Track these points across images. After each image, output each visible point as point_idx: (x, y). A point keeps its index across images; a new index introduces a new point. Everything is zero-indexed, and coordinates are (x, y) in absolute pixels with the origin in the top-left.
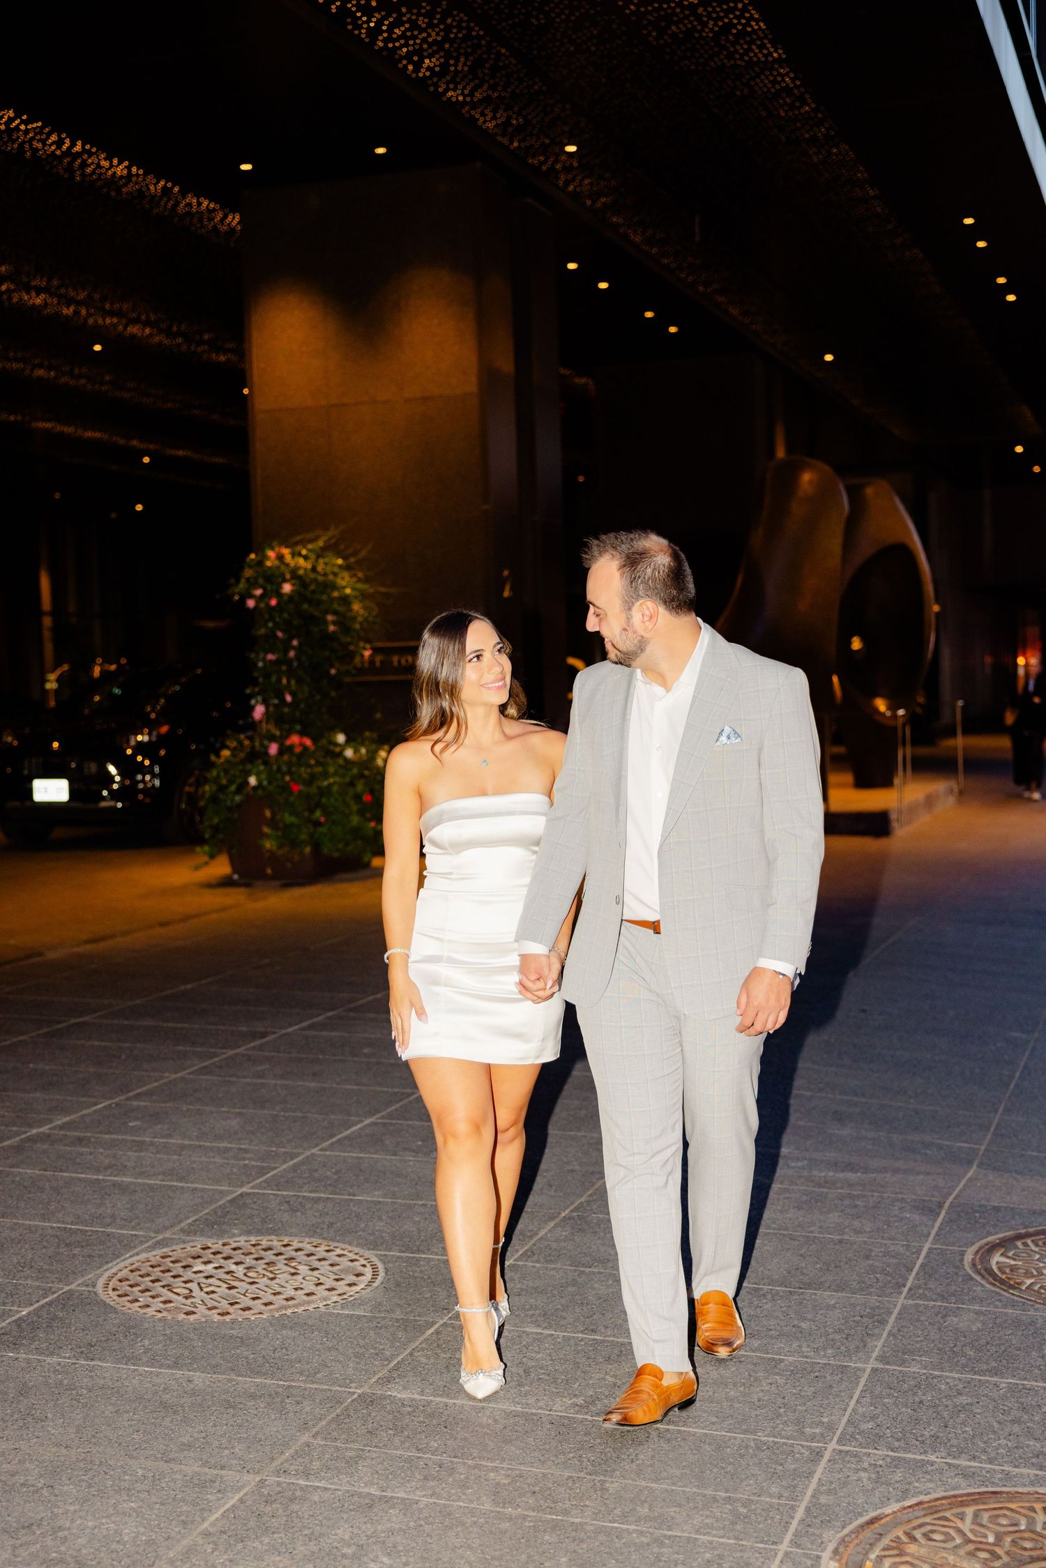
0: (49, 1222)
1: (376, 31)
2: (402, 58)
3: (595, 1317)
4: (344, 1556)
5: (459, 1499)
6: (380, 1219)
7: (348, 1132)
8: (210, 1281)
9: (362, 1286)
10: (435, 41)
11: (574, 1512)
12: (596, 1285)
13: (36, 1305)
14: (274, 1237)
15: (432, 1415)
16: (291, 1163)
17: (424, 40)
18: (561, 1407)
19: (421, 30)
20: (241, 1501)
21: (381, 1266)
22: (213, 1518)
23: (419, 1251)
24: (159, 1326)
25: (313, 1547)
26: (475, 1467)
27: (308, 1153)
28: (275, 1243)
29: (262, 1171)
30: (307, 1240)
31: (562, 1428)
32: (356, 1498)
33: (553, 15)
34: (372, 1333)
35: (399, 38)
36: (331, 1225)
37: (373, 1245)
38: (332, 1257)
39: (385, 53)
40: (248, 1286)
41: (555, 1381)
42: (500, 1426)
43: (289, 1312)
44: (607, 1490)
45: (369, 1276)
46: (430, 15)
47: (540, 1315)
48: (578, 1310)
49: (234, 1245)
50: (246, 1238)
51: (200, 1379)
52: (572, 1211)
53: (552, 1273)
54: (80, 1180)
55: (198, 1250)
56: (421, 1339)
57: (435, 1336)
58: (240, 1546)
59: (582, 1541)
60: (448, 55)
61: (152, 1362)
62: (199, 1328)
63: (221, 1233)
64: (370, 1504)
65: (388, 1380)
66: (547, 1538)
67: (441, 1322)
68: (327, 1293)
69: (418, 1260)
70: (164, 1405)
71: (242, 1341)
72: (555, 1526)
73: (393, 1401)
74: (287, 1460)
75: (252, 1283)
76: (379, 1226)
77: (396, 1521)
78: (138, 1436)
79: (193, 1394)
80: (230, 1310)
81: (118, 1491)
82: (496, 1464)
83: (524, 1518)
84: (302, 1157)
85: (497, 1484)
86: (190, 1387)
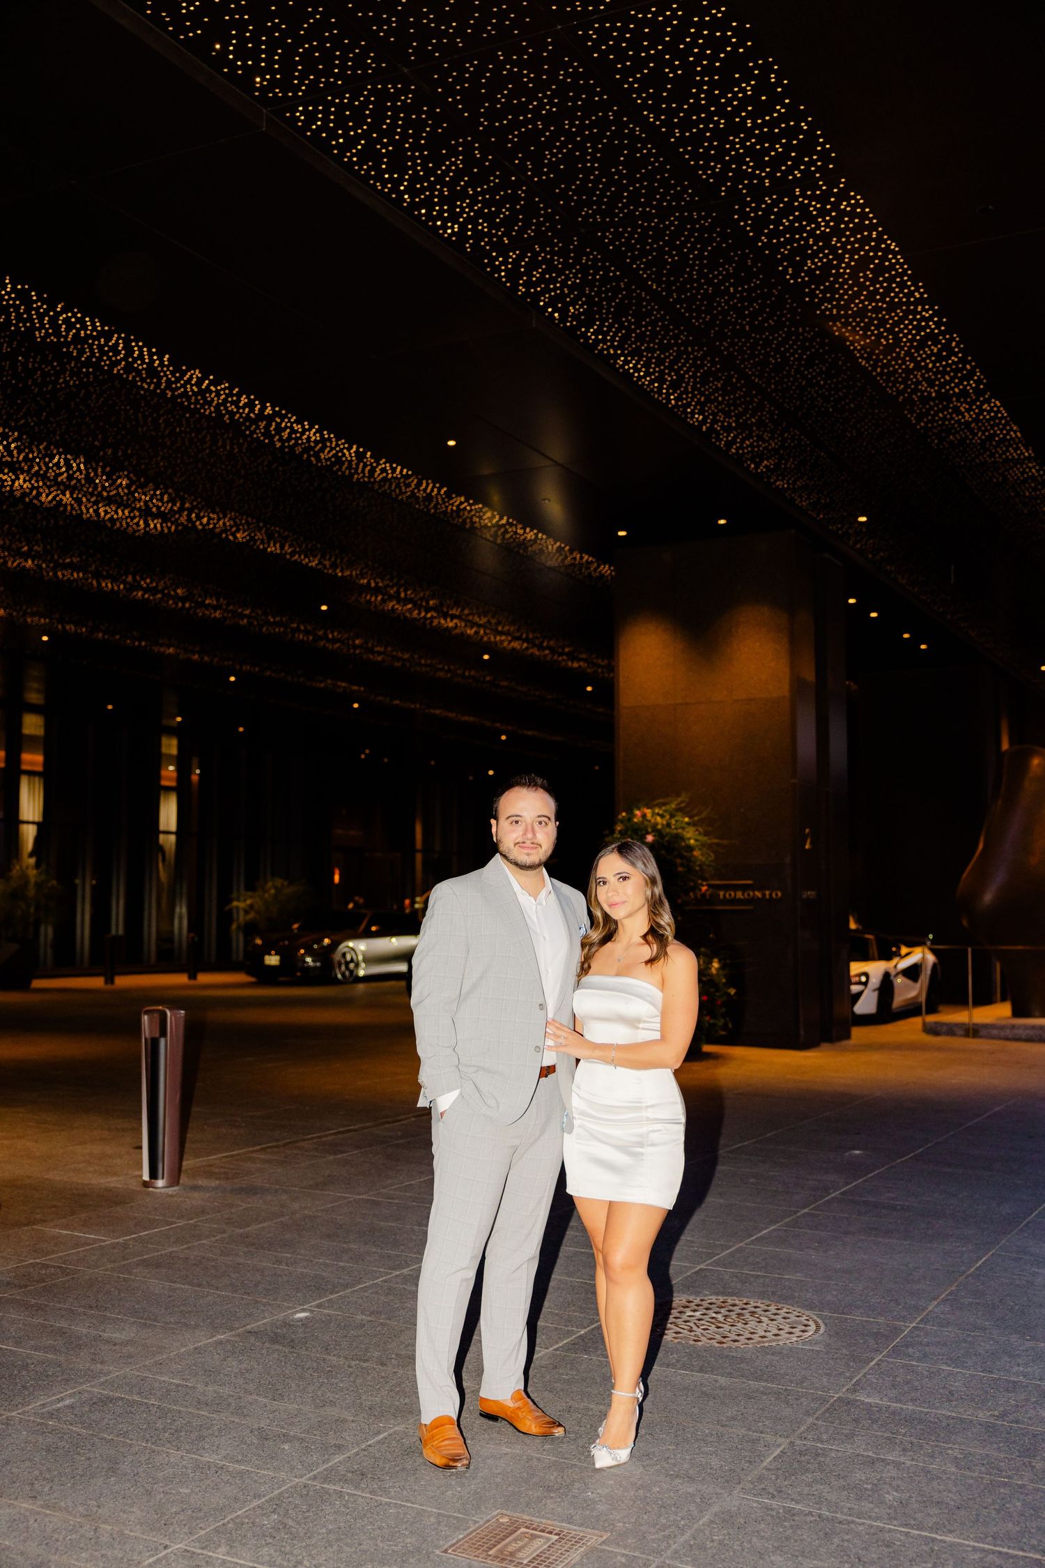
0: (573, 1278)
1: (729, 444)
2: (747, 459)
3: (989, 1363)
4: (866, 1489)
5: (932, 1464)
6: (807, 1291)
7: (761, 1234)
8: (702, 1322)
9: (810, 1334)
10: (773, 448)
11: (1015, 1478)
12: (982, 1344)
13: (588, 1329)
14: (735, 1298)
15: (894, 1413)
16: (728, 1251)
17: (765, 448)
18: (982, 1416)
19: (764, 442)
20: (783, 1452)
21: (820, 1321)
22: (769, 1460)
23: (843, 1313)
24: (680, 1347)
25: (842, 1483)
26: (936, 1446)
27: (737, 1246)
28: (737, 1302)
29: (710, 1256)
30: (760, 1301)
31: (990, 1428)
32: (860, 1457)
33: (863, 430)
34: (831, 1362)
35: (748, 446)
36: (773, 1293)
37: (810, 1307)
38: (782, 1312)
39: (735, 457)
40: (730, 1328)
41: (973, 1400)
42: (944, 1424)
43: (774, 1344)
44: (1034, 1467)
45: (813, 1327)
47: (947, 1359)
48: (974, 1358)
49: (709, 1301)
50: (716, 1297)
51: (722, 1380)
52: (947, 1295)
53: (947, 1334)
54: (583, 1253)
55: (684, 1302)
56: (868, 1368)
57: (876, 1367)
58: (793, 1478)
59: (1027, 1495)
60: (781, 458)
61: (684, 1367)
62: (706, 1349)
63: (697, 1294)
64: (873, 1462)
65: (854, 1390)
66: (1002, 1491)
67: (877, 1359)
68: (788, 1335)
69: (846, 1319)
70: (705, 1394)
71: (742, 1360)
72: (1005, 1484)
73: (863, 1403)
74: (804, 1432)
75: (733, 1326)
76: (809, 1295)
77: (894, 1473)
78: (696, 1410)
79: (721, 1388)
80: (724, 1340)
81: (697, 1440)
82: (950, 1445)
83: (982, 1478)
84: (735, 1248)
85: (956, 1458)
86: (718, 1385)
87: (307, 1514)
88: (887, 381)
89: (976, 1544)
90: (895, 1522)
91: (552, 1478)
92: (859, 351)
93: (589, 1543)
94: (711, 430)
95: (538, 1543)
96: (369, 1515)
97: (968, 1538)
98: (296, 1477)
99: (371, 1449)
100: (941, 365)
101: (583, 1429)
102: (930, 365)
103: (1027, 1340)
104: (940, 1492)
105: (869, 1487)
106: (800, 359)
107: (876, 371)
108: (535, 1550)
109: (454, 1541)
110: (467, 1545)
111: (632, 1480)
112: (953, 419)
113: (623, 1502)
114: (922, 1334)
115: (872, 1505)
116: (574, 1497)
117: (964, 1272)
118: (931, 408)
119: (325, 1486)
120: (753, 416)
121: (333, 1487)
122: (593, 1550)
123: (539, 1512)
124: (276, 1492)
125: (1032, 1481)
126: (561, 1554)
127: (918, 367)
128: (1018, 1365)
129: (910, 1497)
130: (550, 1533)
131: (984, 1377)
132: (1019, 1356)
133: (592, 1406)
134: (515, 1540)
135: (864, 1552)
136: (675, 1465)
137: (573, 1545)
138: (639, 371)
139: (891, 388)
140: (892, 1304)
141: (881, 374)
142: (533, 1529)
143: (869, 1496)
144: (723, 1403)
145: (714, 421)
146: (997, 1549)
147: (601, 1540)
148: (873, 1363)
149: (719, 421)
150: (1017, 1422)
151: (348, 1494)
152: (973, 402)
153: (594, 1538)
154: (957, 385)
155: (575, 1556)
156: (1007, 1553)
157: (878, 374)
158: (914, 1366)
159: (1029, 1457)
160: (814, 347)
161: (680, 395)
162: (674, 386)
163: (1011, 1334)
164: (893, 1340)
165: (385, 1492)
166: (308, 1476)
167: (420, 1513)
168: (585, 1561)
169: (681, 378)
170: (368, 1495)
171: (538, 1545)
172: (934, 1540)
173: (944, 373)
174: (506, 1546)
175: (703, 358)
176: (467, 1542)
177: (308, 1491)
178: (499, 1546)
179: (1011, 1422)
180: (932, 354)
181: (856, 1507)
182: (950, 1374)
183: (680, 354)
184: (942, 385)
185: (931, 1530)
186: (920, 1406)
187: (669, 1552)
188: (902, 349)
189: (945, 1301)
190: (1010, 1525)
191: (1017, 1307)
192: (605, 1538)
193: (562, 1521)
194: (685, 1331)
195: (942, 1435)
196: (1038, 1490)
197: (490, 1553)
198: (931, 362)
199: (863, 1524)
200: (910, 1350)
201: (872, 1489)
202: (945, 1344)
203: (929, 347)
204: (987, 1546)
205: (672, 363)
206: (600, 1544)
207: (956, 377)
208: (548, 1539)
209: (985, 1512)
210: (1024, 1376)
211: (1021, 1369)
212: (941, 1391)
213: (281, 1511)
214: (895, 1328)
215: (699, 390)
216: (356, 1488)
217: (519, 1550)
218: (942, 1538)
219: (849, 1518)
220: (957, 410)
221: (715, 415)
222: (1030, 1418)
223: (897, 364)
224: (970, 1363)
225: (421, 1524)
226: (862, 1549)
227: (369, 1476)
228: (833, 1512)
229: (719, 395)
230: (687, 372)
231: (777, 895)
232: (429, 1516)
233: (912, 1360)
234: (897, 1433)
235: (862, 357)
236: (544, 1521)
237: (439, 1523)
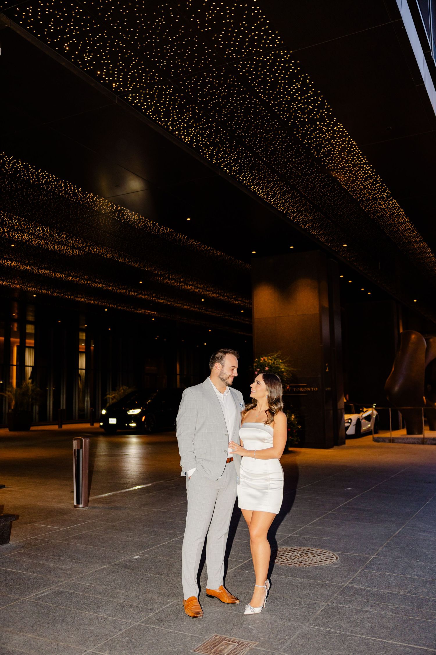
0: (242, 540)
1: (294, 218)
2: (301, 224)
3: (403, 571)
4: (358, 622)
7: (313, 522)
8: (292, 557)
9: (334, 561)
10: (311, 219)
11: (416, 617)
12: (400, 563)
13: (248, 560)
14: (304, 547)
15: (367, 592)
16: (301, 529)
17: (307, 219)
18: (402, 592)
19: (307, 217)
20: (324, 608)
21: (337, 556)
22: (319, 612)
23: (346, 552)
24: (283, 567)
25: (348, 620)
26: (384, 605)
28: (305, 549)
29: (294, 531)
30: (314, 548)
31: (405, 597)
32: (355, 610)
33: (344, 212)
34: (342, 572)
35: (301, 219)
36: (319, 545)
37: (334, 550)
38: (323, 552)
39: (296, 223)
40: (303, 559)
41: (398, 586)
42: (387, 596)
43: (320, 565)
45: (335, 558)
46: (310, 213)
47: (387, 570)
48: (398, 569)
49: (294, 549)
50: (297, 547)
51: (300, 580)
52: (386, 544)
53: (387, 560)
54: (245, 530)
55: (284, 549)
56: (356, 574)
57: (360, 573)
58: (329, 618)
59: (420, 623)
60: (314, 223)
61: (285, 575)
62: (294, 568)
63: (290, 546)
64: (359, 612)
65: (351, 583)
66: (410, 622)
67: (360, 570)
68: (325, 562)
69: (348, 555)
70: (293, 585)
71: (308, 572)
72: (412, 619)
73: (355, 588)
74: (332, 600)
75: (303, 558)
76: (333, 545)
77: (368, 615)
78: (290, 592)
79: (300, 583)
80: (301, 564)
81: (291, 604)
82: (390, 604)
83: (403, 617)
84: (303, 527)
85: (392, 609)
86: (299, 582)
87: (140, 637)
88: (353, 193)
89: (401, 644)
90: (370, 636)
91: (235, 620)
92: (342, 182)
93: (250, 646)
94: (287, 213)
95: (230, 647)
96: (164, 637)
97: (398, 641)
98: (135, 622)
99: (164, 610)
100: (374, 187)
101: (247, 600)
102: (369, 187)
103: (418, 561)
104: (386, 623)
105: (359, 621)
106: (320, 186)
107: (349, 190)
108: (230, 650)
109: (198, 647)
110: (203, 648)
111: (266, 620)
112: (379, 207)
113: (263, 629)
114: (377, 560)
115: (360, 629)
116: (244, 628)
117: (392, 535)
118: (370, 203)
119: (147, 625)
120: (303, 207)
121: (150, 626)
122: (252, 649)
123: (230, 634)
124: (128, 628)
125: (422, 618)
126: (240, 651)
127: (365, 188)
128: (415, 571)
129: (375, 625)
130: (235, 642)
131: (402, 576)
132: (415, 568)
133: (250, 591)
134: (222, 646)
135: (358, 648)
136: (283, 614)
137: (244, 647)
138: (259, 191)
139: (355, 196)
140: (365, 549)
141: (351, 191)
142: (229, 641)
143: (359, 625)
144: (301, 589)
145: (288, 209)
146: (410, 645)
147: (255, 645)
148: (359, 572)
149: (290, 209)
150: (415, 595)
151: (156, 628)
152: (386, 201)
153: (253, 644)
154: (380, 195)
155: (245, 651)
156: (413, 647)
157: (350, 191)
158: (374, 573)
159: (420, 608)
160: (325, 181)
161: (275, 200)
162: (273, 196)
163: (411, 559)
164: (366, 563)
165: (170, 627)
166: (140, 621)
167: (184, 635)
168: (249, 653)
169: (275, 193)
170: (164, 629)
171: (230, 648)
172: (385, 642)
173: (375, 190)
174: (218, 648)
175: (283, 186)
176: (202, 647)
177: (140, 627)
178: (215, 648)
179: (413, 594)
180: (370, 183)
181: (354, 630)
182: (389, 575)
183: (275, 184)
184: (374, 195)
185: (383, 638)
186: (377, 589)
187: (282, 649)
188: (359, 181)
189: (386, 546)
190: (414, 635)
191: (413, 549)
192: (256, 644)
193: (240, 638)
194: (286, 561)
195: (386, 600)
196: (424, 621)
197: (212, 651)
198: (370, 186)
199: (357, 636)
200: (373, 567)
201: (360, 623)
202: (386, 564)
203: (369, 180)
204: (405, 644)
205: (272, 188)
206: (255, 647)
207: (379, 191)
208: (234, 645)
209: (404, 630)
210: (417, 576)
211: (416, 573)
212: (385, 582)
213: (130, 636)
214: (367, 558)
215: (282, 198)
216: (159, 626)
217: (223, 650)
218: (388, 641)
219: (352, 634)
220: (380, 204)
221: (288, 207)
222: (420, 593)
223: (357, 187)
224: (396, 571)
225: (184, 640)
226: (357, 647)
227: (164, 621)
228: (345, 632)
229: (290, 200)
230: (277, 191)
231: (316, 389)
232: (188, 637)
233: (374, 570)
234: (369, 599)
235: (343, 184)
236: (233, 638)
237: (192, 639)
